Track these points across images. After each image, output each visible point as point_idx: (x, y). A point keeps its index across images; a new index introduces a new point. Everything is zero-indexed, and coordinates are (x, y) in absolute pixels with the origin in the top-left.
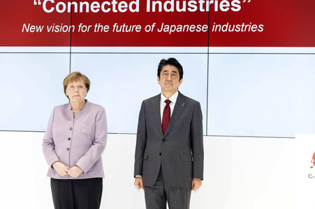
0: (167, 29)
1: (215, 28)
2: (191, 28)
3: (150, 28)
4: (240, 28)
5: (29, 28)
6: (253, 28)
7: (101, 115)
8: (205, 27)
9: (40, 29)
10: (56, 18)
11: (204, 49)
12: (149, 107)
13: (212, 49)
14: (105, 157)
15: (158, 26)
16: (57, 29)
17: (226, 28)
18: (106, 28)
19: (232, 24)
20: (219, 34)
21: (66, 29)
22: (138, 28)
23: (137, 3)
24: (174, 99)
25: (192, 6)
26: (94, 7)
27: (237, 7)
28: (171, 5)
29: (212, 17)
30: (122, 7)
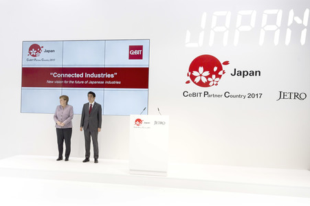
0: (91, 82)
2: (99, 82)
3: (86, 82)
4: (113, 83)
5: (50, 82)
6: (117, 83)
7: (72, 108)
8: (103, 82)
9: (52, 82)
10: (57, 79)
11: (103, 89)
12: (86, 106)
13: (105, 89)
14: (73, 120)
15: (89, 82)
16: (58, 82)
17: (109, 82)
18: (73, 82)
19: (111, 81)
20: (107, 84)
21: (61, 82)
22: (83, 82)
23: (82, 74)
24: (93, 104)
25: (99, 76)
26: (69, 76)
27: (112, 76)
28: (93, 75)
29: (105, 79)
30: (78, 76)
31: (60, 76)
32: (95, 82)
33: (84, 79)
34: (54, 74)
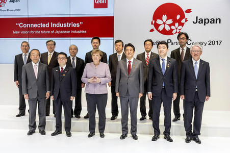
0: (58, 32)
1: (72, 32)
2: (65, 32)
3: (52, 32)
4: (79, 32)
5: (16, 32)
6: (83, 32)
8: (69, 32)
9: (19, 32)
11: (69, 38)
13: (71, 38)
15: (55, 31)
16: (24, 32)
17: (75, 32)
18: (39, 32)
19: (77, 30)
20: (73, 34)
21: (27, 32)
22: (49, 32)
23: (48, 24)
25: (65, 25)
26: (35, 26)
27: (78, 25)
28: (59, 25)
29: (71, 29)
30: (44, 26)
31: (26, 26)
32: (61, 32)
33: (50, 29)
34: (19, 25)
